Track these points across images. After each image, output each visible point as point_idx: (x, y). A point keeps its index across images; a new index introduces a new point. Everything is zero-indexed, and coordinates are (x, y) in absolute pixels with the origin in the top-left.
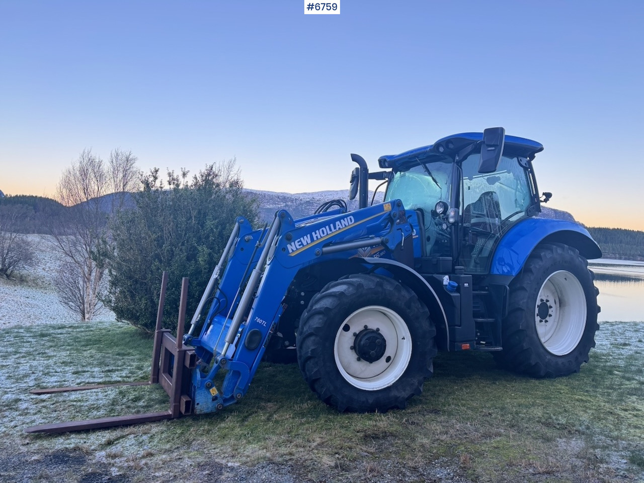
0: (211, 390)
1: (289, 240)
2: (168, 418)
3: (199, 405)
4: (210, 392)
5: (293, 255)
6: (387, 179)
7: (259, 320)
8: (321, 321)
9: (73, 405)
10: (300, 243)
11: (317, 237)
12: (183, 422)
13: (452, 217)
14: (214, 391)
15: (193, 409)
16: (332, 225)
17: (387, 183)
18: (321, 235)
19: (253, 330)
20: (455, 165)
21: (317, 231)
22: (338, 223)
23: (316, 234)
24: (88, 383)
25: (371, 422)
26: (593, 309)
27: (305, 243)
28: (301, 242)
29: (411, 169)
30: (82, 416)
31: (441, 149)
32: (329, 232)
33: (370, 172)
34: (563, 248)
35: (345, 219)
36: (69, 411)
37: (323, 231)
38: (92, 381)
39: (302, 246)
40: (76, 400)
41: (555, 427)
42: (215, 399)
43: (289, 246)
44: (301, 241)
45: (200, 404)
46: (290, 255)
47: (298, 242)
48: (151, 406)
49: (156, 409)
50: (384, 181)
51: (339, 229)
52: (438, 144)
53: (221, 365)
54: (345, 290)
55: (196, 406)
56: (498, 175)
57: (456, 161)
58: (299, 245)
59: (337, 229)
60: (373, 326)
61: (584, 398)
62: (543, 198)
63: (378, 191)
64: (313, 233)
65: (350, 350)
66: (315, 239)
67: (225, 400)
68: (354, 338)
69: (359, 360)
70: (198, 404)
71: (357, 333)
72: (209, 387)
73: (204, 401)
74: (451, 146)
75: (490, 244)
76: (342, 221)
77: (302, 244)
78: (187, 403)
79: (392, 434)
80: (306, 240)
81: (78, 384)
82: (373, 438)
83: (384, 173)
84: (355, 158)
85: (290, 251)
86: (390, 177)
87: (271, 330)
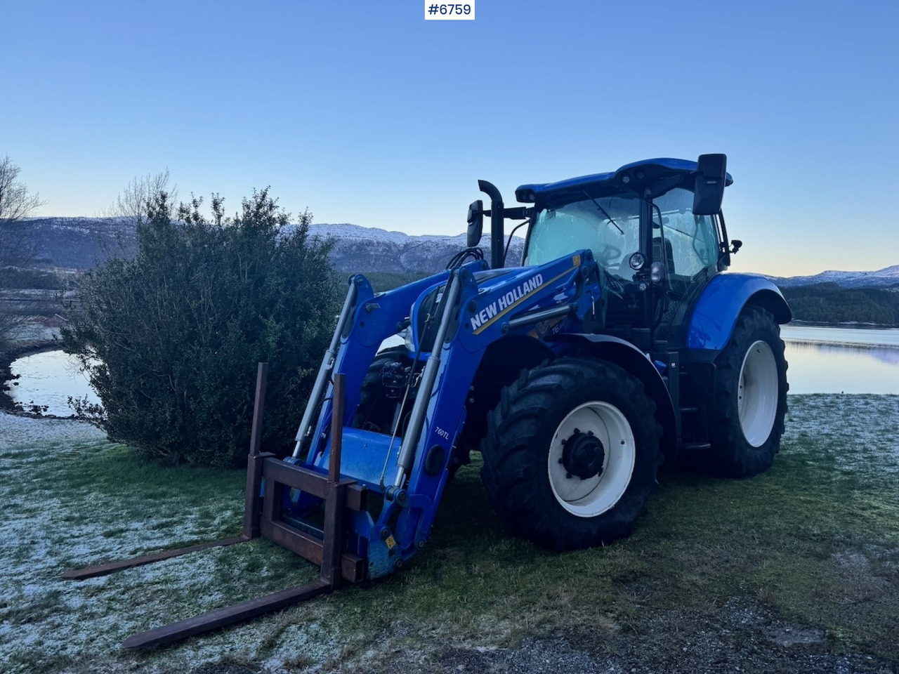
0: (387, 541)
1: (473, 311)
2: (326, 590)
3: (373, 566)
4: (385, 544)
5: (477, 333)
6: (528, 219)
7: (440, 432)
8: (533, 427)
9: (162, 590)
10: (485, 315)
11: (503, 305)
12: (349, 594)
13: (656, 274)
14: (391, 542)
15: (367, 570)
16: (519, 288)
17: (528, 224)
18: (507, 302)
19: (433, 447)
20: (644, 201)
21: (504, 297)
22: (525, 284)
23: (502, 301)
24: (149, 549)
25: (605, 561)
26: (783, 386)
27: (490, 316)
28: (487, 315)
29: (566, 207)
30: (191, 606)
31: (626, 180)
32: (517, 299)
33: (505, 207)
34: (761, 313)
35: (533, 278)
36: (161, 601)
37: (509, 296)
38: (153, 546)
39: (487, 320)
40: (157, 580)
41: (810, 539)
42: (391, 552)
43: (472, 320)
44: (485, 313)
45: (375, 564)
46: (473, 333)
47: (483, 314)
48: (282, 576)
49: (293, 578)
50: (523, 221)
51: (527, 292)
52: (623, 172)
53: (399, 502)
54: (561, 382)
55: (370, 568)
56: (666, 216)
57: (645, 196)
58: (485, 319)
59: (525, 294)
60: (584, 429)
61: (813, 499)
62: (731, 247)
63: (514, 234)
64: (499, 300)
65: (559, 465)
66: (502, 309)
67: (404, 553)
68: (562, 447)
69: (569, 476)
70: (372, 564)
71: (567, 439)
72: (384, 537)
73: (379, 560)
74: (641, 176)
75: (683, 308)
76: (530, 281)
77: (487, 317)
78: (359, 565)
79: (643, 574)
80: (491, 310)
81: (134, 553)
82: (622, 581)
83: (523, 210)
84: (485, 187)
85: (475, 328)
86: (532, 216)
87: (455, 445)
